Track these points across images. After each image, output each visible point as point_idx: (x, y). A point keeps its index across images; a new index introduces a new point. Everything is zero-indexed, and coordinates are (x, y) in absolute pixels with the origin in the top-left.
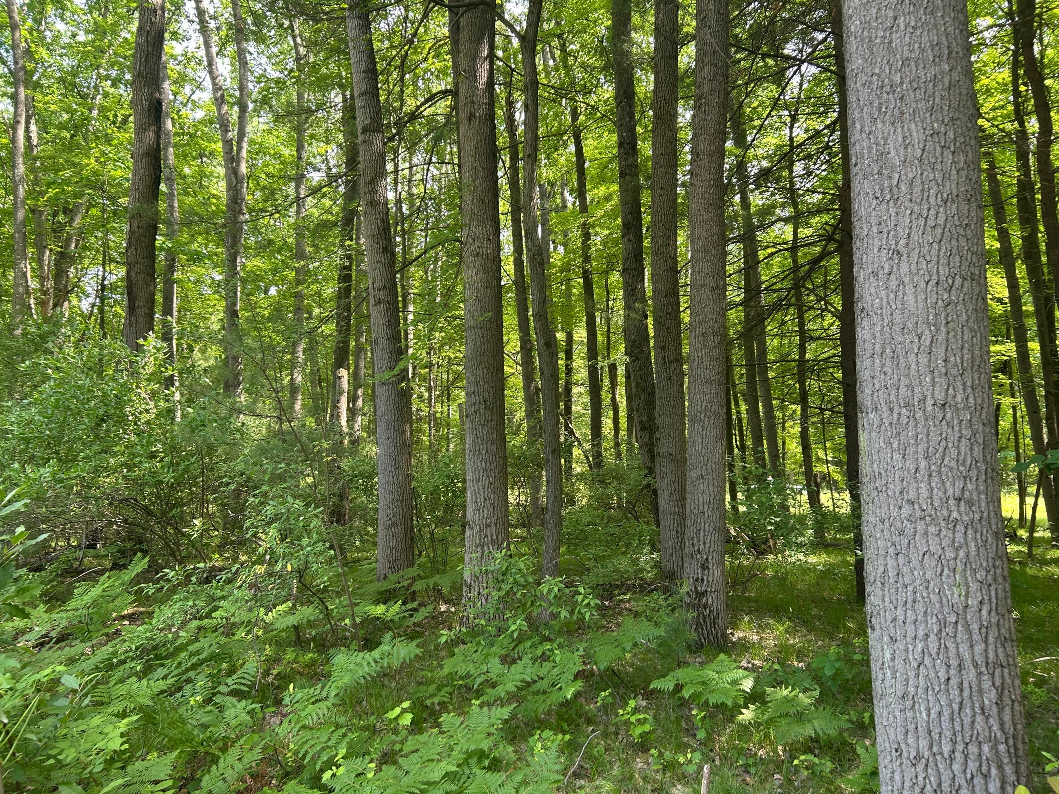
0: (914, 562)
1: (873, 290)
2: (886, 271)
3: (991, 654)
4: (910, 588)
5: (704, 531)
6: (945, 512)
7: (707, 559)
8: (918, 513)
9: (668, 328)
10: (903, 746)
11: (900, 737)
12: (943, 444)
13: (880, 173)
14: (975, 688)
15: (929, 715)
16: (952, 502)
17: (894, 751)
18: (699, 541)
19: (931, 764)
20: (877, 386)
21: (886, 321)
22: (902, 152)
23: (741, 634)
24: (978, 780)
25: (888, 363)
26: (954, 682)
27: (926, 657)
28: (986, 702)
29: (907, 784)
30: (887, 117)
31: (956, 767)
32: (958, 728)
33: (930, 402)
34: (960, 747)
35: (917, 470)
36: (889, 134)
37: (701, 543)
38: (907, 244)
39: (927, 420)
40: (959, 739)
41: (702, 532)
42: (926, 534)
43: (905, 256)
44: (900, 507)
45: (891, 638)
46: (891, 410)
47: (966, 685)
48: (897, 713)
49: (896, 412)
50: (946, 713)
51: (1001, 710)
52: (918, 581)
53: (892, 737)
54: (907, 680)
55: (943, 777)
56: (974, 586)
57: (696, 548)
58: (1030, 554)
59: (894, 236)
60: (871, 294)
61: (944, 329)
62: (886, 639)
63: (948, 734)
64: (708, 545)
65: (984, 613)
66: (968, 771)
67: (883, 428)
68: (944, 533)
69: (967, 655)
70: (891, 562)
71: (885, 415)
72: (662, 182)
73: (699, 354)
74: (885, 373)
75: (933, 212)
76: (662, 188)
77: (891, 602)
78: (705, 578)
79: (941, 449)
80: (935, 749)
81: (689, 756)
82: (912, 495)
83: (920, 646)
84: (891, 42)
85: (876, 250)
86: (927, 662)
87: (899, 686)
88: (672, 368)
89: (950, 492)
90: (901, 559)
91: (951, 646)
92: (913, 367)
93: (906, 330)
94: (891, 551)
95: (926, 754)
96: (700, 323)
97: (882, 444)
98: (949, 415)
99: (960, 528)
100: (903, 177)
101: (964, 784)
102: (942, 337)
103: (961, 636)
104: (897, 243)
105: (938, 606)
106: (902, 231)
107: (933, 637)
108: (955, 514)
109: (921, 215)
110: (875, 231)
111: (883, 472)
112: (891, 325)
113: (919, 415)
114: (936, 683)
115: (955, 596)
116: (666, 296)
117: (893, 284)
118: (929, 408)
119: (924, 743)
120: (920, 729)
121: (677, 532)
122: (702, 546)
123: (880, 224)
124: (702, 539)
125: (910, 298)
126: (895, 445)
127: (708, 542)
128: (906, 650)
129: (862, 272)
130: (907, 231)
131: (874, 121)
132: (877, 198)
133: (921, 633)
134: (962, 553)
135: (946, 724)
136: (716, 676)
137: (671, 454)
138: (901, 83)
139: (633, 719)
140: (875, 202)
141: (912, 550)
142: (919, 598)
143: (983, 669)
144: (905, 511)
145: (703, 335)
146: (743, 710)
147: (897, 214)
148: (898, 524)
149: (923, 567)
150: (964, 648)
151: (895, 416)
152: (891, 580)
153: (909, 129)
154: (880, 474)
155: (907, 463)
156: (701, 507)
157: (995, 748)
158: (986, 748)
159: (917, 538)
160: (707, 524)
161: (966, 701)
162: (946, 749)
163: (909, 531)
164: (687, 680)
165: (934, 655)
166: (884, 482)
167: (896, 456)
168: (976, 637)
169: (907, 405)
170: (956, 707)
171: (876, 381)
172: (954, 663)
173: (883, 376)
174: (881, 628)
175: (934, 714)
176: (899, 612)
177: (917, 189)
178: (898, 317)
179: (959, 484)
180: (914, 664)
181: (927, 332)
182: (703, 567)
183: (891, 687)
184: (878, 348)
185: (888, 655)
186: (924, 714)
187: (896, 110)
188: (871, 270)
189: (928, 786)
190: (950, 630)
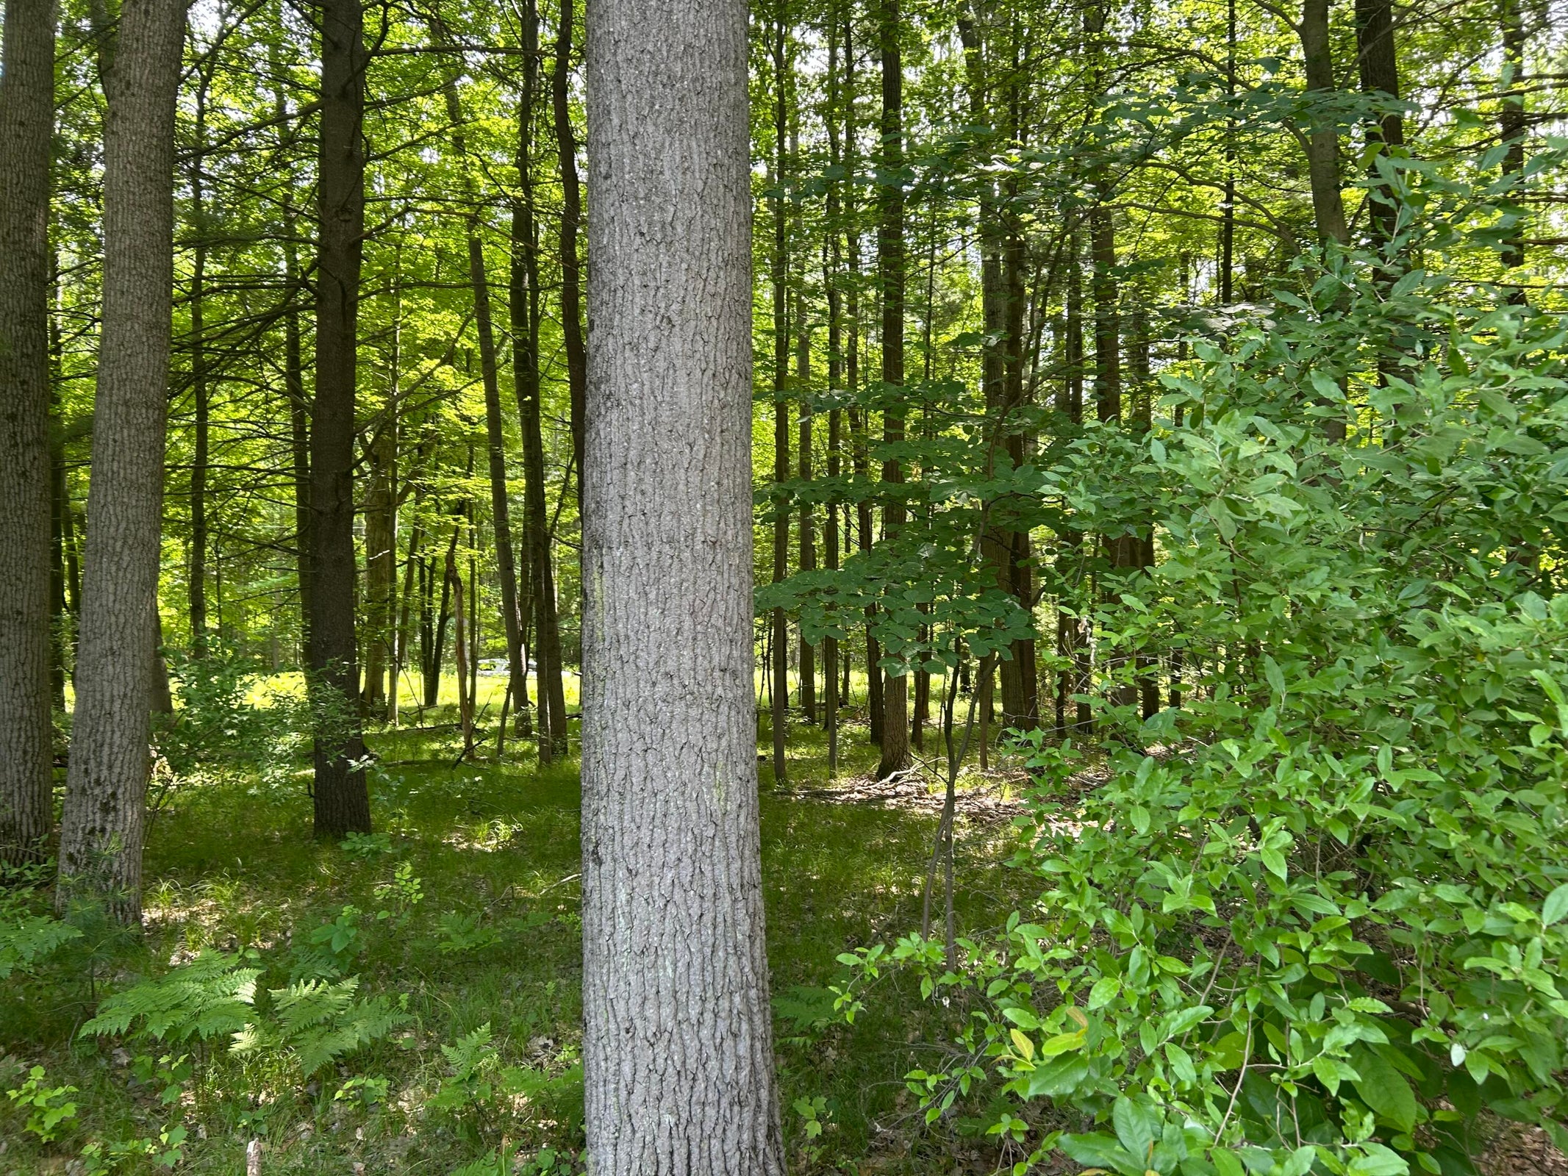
0: (670, 759)
1: (629, 370)
2: (652, 345)
3: (746, 874)
4: (661, 797)
5: (111, 745)
6: (709, 688)
7: (114, 795)
8: (679, 690)
9: (23, 383)
10: (638, 1022)
11: (635, 1011)
12: (712, 595)
13: (647, 198)
14: (729, 921)
15: (675, 971)
16: (717, 674)
17: (623, 1033)
18: (100, 764)
19: (676, 1037)
20: (630, 510)
21: (648, 418)
22: (680, 176)
23: (157, 914)
24: (729, 1043)
25: (648, 479)
26: (708, 918)
27: (677, 890)
28: (740, 937)
29: (642, 1073)
30: (660, 120)
31: (705, 1033)
32: (709, 980)
33: (700, 538)
34: (710, 1005)
35: (679, 631)
36: (663, 145)
37: (104, 768)
38: (681, 312)
39: (694, 562)
40: (710, 993)
41: (106, 748)
42: (686, 720)
43: (677, 329)
44: (654, 684)
45: (630, 871)
46: (649, 546)
47: (720, 919)
48: (632, 978)
49: (655, 549)
50: (697, 962)
51: (752, 944)
52: (672, 786)
53: (621, 1013)
54: (648, 929)
55: (689, 1052)
56: (734, 785)
57: (94, 776)
58: (500, 750)
59: (665, 296)
60: (626, 376)
61: (718, 439)
62: (621, 873)
63: (698, 990)
64: (117, 770)
65: (742, 819)
66: (718, 1035)
67: (636, 571)
68: (706, 717)
69: (723, 880)
70: (637, 763)
71: (639, 553)
72: (23, 114)
73: (118, 437)
74: (643, 493)
75: (712, 274)
76: (22, 124)
77: (633, 820)
78: (109, 827)
79: (709, 603)
80: (680, 1016)
81: (164, 1138)
82: (671, 666)
83: (670, 875)
84: (670, 12)
85: (637, 311)
86: (676, 897)
87: (636, 938)
88: (29, 456)
89: (716, 662)
90: (650, 757)
91: (707, 868)
92: (681, 487)
93: (675, 435)
94: (639, 746)
95: (670, 1025)
96: (122, 382)
97: (632, 594)
98: (719, 557)
99: (724, 708)
100: (680, 214)
101: (712, 1052)
102: (716, 450)
103: (719, 854)
104: (667, 307)
105: (694, 817)
106: (677, 294)
107: (686, 860)
108: (720, 691)
109: (699, 274)
110: (637, 282)
111: (631, 634)
112: (655, 423)
113: (687, 554)
114: (686, 923)
115: (714, 800)
116: (22, 323)
117: (661, 365)
118: (699, 547)
119: (666, 1011)
120: (663, 993)
121: (25, 752)
122: (105, 773)
123: (645, 274)
124: (105, 759)
125: (682, 389)
126: (652, 596)
127: (118, 763)
128: (650, 885)
129: (611, 339)
130: (682, 293)
131: (642, 119)
132: (642, 234)
133: (672, 857)
134: (724, 742)
135: (695, 978)
136: (199, 988)
137: (19, 613)
138: (682, 78)
139: (40, 1102)
140: (638, 240)
141: (667, 742)
142: (673, 810)
143: (739, 894)
144: (661, 689)
145: (126, 403)
146: (236, 1036)
147: (670, 265)
148: (650, 707)
149: (680, 764)
150: (721, 868)
151: (654, 555)
152: (636, 789)
153: (689, 147)
154: (627, 637)
155: (668, 620)
156: (107, 706)
157: (746, 998)
158: (737, 999)
159: (674, 726)
160: (118, 734)
161: (721, 942)
162: (694, 1013)
163: (662, 717)
164: (151, 1007)
165: (687, 886)
166: (632, 649)
167: (654, 612)
168: (733, 852)
169: (670, 541)
170: (708, 951)
171: (627, 503)
172: (709, 892)
173: (639, 497)
174: (614, 860)
175: (681, 968)
176: (645, 832)
177: (697, 236)
178: (665, 415)
179: (725, 650)
180: (661, 903)
181: (701, 441)
182: (106, 809)
183: (624, 942)
184: (633, 454)
185: (623, 897)
186: (670, 970)
187: (674, 115)
188: (627, 340)
189: (670, 1070)
190: (706, 848)
